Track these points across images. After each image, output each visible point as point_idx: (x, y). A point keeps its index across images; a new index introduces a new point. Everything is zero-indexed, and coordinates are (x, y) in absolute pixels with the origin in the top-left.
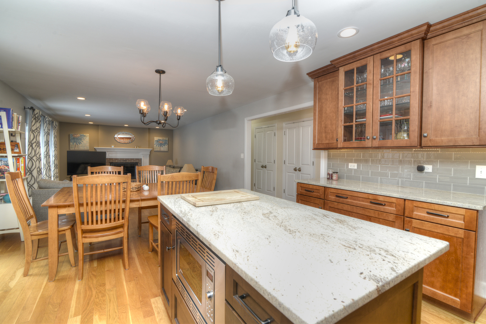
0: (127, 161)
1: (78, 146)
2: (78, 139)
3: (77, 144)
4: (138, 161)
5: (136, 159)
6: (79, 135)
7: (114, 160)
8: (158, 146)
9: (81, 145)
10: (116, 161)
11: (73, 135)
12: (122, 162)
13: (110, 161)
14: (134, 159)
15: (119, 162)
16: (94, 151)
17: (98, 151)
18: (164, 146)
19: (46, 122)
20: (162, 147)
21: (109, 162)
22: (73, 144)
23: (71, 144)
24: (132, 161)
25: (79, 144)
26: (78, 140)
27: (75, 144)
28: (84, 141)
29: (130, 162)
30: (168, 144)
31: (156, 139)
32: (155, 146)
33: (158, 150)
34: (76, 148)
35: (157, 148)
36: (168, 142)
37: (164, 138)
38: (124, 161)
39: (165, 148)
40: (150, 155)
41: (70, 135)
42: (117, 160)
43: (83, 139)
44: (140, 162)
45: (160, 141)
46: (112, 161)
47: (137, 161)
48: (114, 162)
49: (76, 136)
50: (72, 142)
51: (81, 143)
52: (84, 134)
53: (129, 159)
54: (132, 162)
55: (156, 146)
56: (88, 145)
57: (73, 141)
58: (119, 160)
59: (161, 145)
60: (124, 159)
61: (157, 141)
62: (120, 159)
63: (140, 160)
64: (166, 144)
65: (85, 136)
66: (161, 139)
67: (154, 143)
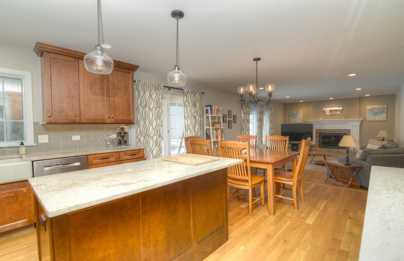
0: (335, 132)
3: (294, 119)
4: (347, 132)
5: (345, 130)
6: (295, 112)
7: (322, 131)
8: (372, 115)
10: (324, 131)
11: (291, 112)
12: (330, 132)
13: (319, 131)
14: (342, 130)
15: (327, 132)
16: (306, 123)
17: (308, 123)
18: (381, 114)
20: (378, 116)
21: (318, 133)
23: (290, 118)
25: (296, 118)
26: (295, 115)
27: (293, 118)
28: (298, 116)
29: (338, 133)
30: (387, 113)
31: (369, 107)
32: (368, 115)
33: (373, 119)
34: (293, 122)
35: (370, 117)
36: (387, 110)
37: (381, 106)
38: (332, 131)
39: (382, 117)
40: (361, 126)
43: (298, 114)
44: (349, 133)
45: (374, 110)
46: (321, 131)
47: (345, 132)
48: (322, 132)
49: (293, 112)
51: (297, 118)
52: (299, 111)
53: (337, 130)
54: (341, 132)
55: (369, 115)
56: (302, 119)
58: (327, 131)
59: (376, 114)
60: (332, 130)
61: (371, 110)
62: (328, 130)
63: (349, 131)
64: (384, 113)
65: (300, 112)
66: (376, 107)
67: (367, 113)
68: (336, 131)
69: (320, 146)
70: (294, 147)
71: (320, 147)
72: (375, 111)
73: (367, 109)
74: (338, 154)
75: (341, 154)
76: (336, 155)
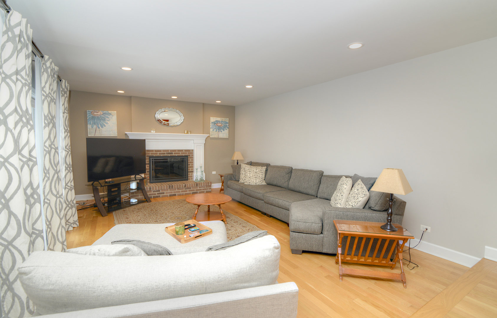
0: (172, 153)
1: (99, 130)
2: (99, 118)
3: (99, 128)
4: (189, 153)
5: (186, 150)
6: (100, 113)
7: (154, 152)
8: (215, 130)
9: (104, 129)
11: (91, 112)
12: (166, 155)
13: (149, 154)
14: (182, 150)
15: (162, 155)
16: (124, 138)
17: (131, 137)
18: (224, 130)
19: (46, 70)
20: (221, 132)
21: (147, 156)
22: (92, 127)
23: (89, 126)
24: (179, 153)
25: (102, 127)
26: (100, 121)
27: (95, 126)
28: (108, 122)
29: (177, 155)
30: (229, 128)
31: (213, 119)
32: (211, 130)
33: (216, 136)
34: (96, 134)
35: (214, 133)
36: (229, 126)
37: (224, 119)
38: (169, 153)
39: (224, 134)
40: (205, 145)
41: (88, 112)
42: (158, 153)
43: (107, 119)
44: (191, 155)
45: (218, 123)
46: (152, 154)
47: (186, 153)
48: (154, 155)
49: (96, 113)
50: (90, 124)
51: (105, 126)
52: (110, 112)
53: (175, 151)
54: (181, 154)
55: (213, 130)
56: (115, 129)
57: (92, 123)
58: (162, 152)
59: (220, 129)
60: (168, 151)
61: (215, 123)
62: (164, 151)
63: (191, 152)
64: (226, 128)
65: (111, 114)
66: (220, 120)
67: (211, 127)
68: (174, 153)
69: (152, 179)
70: (113, 190)
71: (152, 181)
72: (219, 125)
73: (211, 122)
74: (184, 190)
75: (188, 190)
76: (182, 192)
